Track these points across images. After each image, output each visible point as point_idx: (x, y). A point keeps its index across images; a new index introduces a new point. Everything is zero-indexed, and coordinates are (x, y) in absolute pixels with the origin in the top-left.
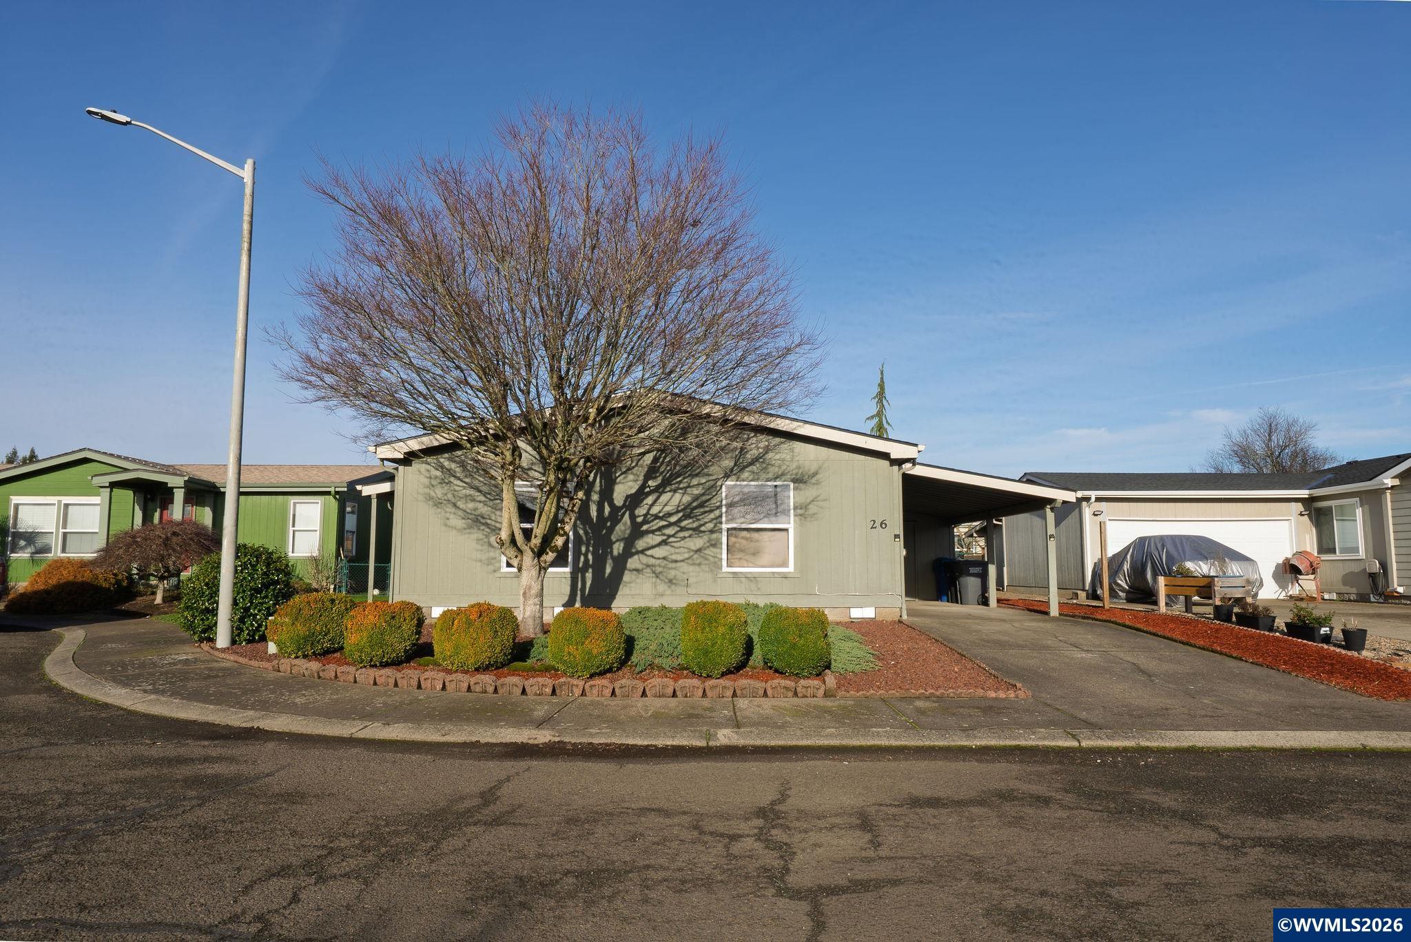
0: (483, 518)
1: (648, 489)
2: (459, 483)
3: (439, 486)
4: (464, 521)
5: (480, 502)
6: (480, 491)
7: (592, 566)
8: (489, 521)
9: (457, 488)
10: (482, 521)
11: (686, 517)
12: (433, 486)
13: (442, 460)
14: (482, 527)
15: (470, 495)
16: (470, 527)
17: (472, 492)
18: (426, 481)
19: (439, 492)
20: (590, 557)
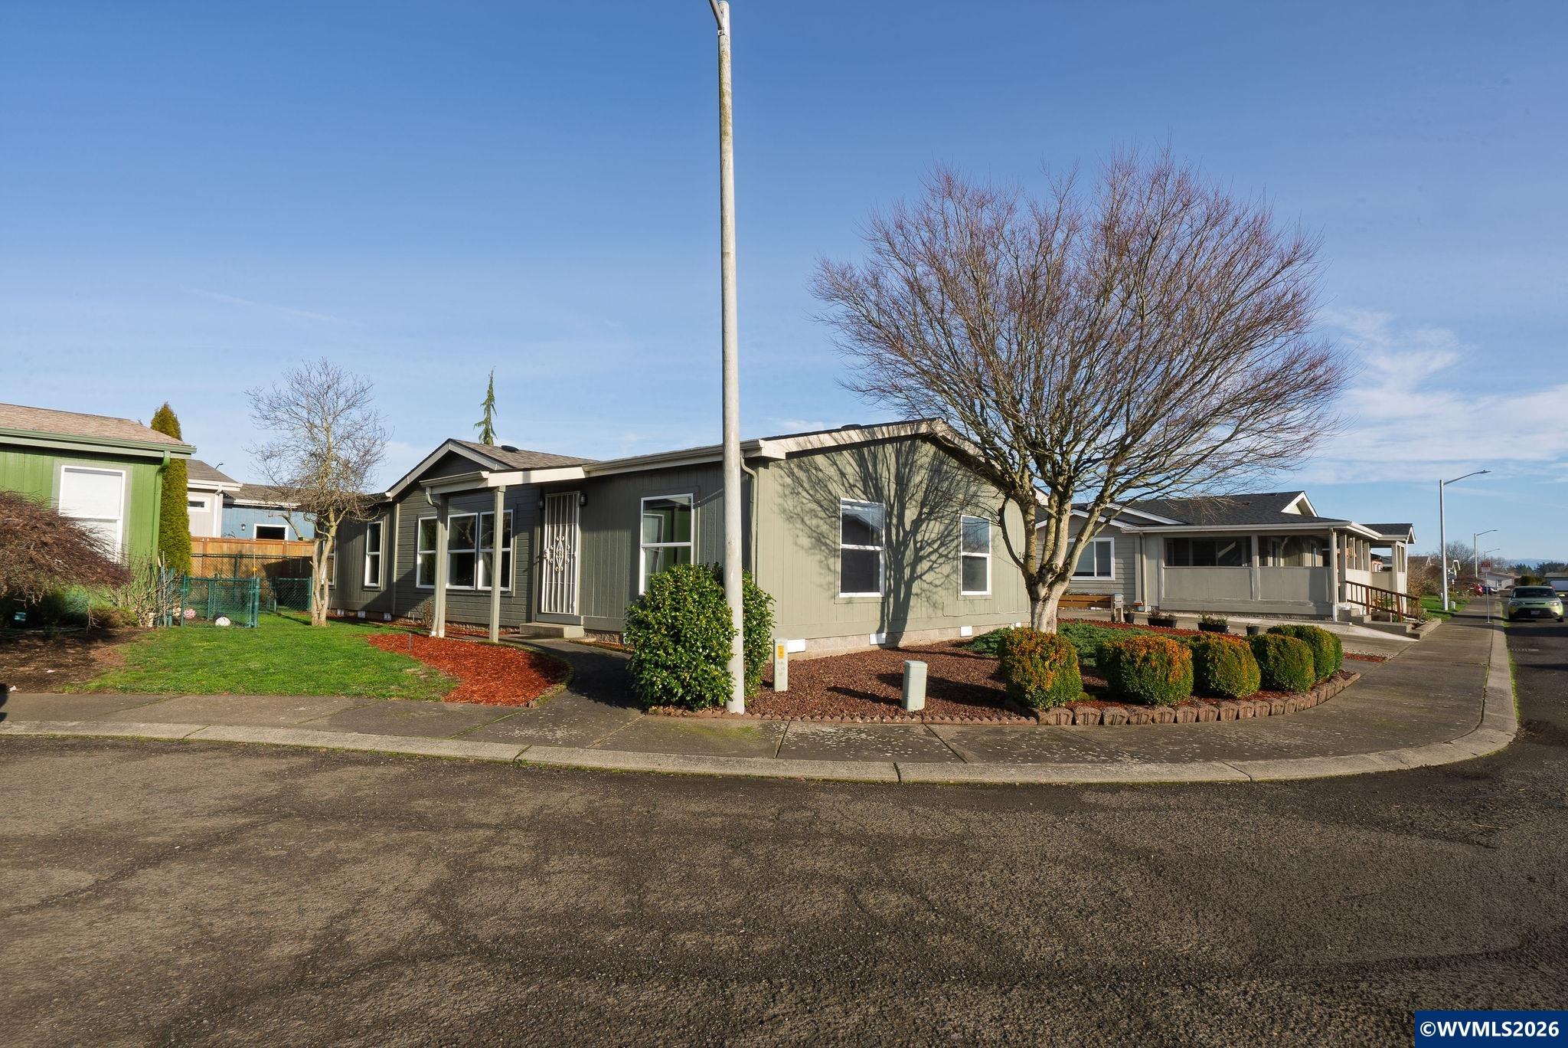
0: (824, 537)
1: (923, 516)
2: (804, 494)
3: (791, 496)
4: (809, 540)
5: (821, 518)
6: (821, 506)
7: (893, 591)
8: (828, 541)
9: (805, 501)
10: (823, 540)
11: (942, 545)
12: (786, 496)
13: (792, 466)
14: (823, 548)
15: (814, 510)
16: (813, 547)
17: (815, 506)
18: (780, 489)
19: (790, 504)
20: (892, 582)
